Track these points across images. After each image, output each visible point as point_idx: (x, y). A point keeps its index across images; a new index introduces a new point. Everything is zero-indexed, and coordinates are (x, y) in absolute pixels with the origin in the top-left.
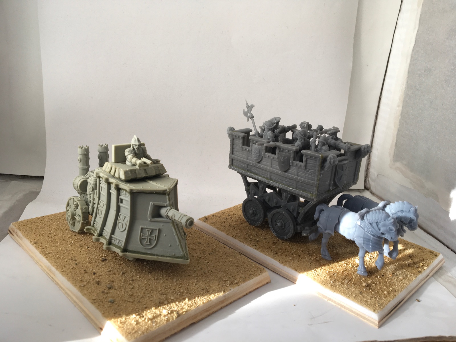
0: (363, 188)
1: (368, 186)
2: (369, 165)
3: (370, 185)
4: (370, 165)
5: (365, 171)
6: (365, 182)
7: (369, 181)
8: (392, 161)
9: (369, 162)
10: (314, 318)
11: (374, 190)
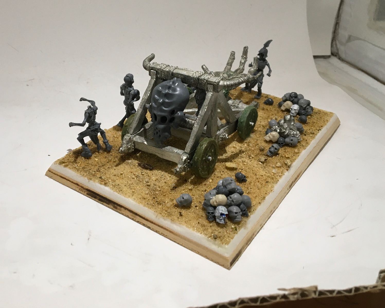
0: (329, 53)
1: (335, 50)
2: (337, 25)
3: (338, 50)
4: (339, 26)
5: (332, 33)
6: (332, 46)
7: (336, 45)
8: (373, 20)
9: (338, 22)
10: (334, 226)
11: (343, 56)
